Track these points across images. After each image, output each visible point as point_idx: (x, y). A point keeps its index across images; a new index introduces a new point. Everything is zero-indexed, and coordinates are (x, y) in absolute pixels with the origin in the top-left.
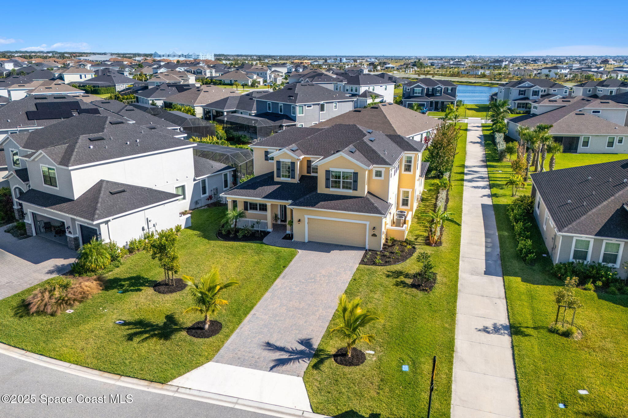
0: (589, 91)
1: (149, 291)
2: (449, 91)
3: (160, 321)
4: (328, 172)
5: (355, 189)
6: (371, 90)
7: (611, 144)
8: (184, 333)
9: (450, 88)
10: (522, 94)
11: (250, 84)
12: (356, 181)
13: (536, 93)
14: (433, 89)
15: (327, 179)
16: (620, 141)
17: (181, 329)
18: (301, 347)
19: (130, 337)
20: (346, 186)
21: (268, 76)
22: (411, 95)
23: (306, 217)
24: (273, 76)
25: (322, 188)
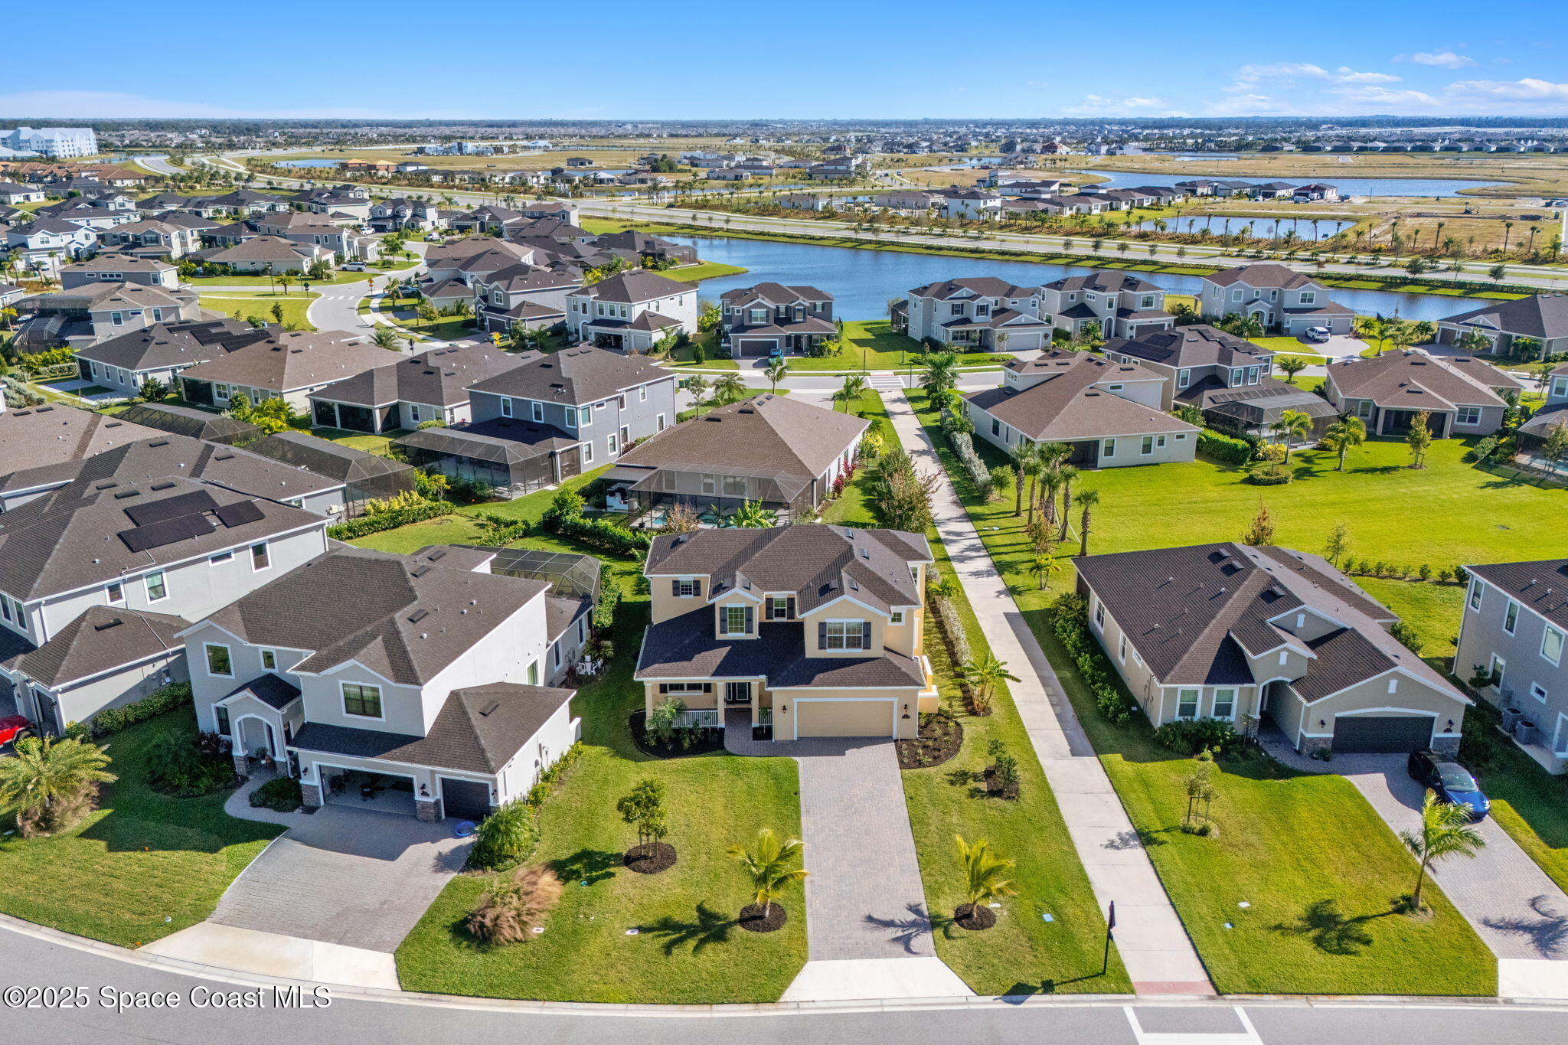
0: (1072, 297)
2: (819, 310)
3: (691, 917)
4: (822, 625)
5: (867, 647)
6: (653, 310)
7: (1147, 448)
8: (739, 929)
9: (819, 303)
10: (957, 312)
11: (306, 270)
12: (868, 635)
13: (982, 310)
14: (787, 308)
15: (822, 636)
16: (1161, 443)
17: (731, 924)
18: (912, 917)
19: (668, 949)
20: (853, 643)
21: (345, 243)
22: (746, 323)
23: (796, 701)
24: (356, 243)
25: (812, 649)
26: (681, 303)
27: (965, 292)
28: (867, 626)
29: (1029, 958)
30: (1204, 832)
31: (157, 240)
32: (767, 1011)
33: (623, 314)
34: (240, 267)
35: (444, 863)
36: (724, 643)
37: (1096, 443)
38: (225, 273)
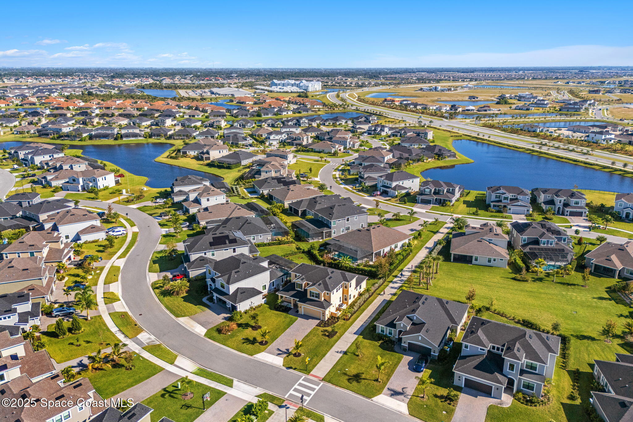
0: (549, 197)
1: (250, 329)
2: (451, 191)
3: (251, 339)
4: (310, 291)
5: (319, 299)
6: (401, 184)
7: (489, 261)
8: (258, 344)
9: (451, 189)
10: (498, 198)
11: (333, 152)
12: (319, 296)
13: (506, 198)
14: (439, 190)
15: (310, 294)
16: (495, 260)
17: (257, 342)
18: (286, 351)
19: (243, 343)
20: (316, 297)
21: (348, 143)
22: (423, 193)
23: (303, 306)
24: (352, 143)
25: (309, 296)
26: (413, 182)
27: (502, 191)
28: (319, 294)
29: (298, 364)
30: (358, 356)
31: (300, 139)
32: (250, 357)
33: (390, 185)
34: (316, 150)
35: (225, 318)
36: (296, 290)
37: (472, 257)
38: (312, 151)
